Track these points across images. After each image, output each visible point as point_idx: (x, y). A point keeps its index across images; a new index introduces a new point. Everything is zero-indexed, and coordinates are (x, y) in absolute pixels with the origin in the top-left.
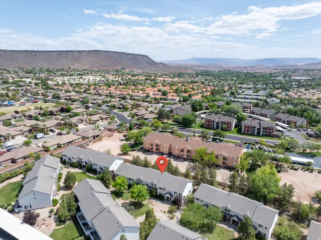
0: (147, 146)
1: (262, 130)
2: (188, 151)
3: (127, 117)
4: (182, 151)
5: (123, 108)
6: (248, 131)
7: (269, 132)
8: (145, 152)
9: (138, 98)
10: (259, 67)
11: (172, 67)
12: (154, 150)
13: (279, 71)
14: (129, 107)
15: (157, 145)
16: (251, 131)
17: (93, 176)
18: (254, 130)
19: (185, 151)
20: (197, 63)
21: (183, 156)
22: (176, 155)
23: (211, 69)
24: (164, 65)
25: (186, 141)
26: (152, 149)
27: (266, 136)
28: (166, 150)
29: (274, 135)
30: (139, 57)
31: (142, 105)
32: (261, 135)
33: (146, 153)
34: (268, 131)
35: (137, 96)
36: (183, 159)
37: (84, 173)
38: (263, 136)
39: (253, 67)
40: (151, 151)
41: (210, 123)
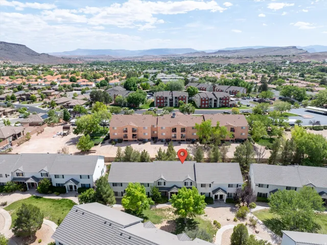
0: (116, 134)
1: (218, 101)
2: (183, 130)
3: (42, 108)
4: (174, 130)
5: (28, 99)
6: (205, 104)
7: (225, 103)
8: (116, 143)
9: (41, 87)
10: (147, 57)
11: (58, 58)
12: (130, 137)
13: (167, 59)
14: (37, 96)
15: (134, 130)
16: (208, 104)
17: (60, 198)
18: (211, 103)
19: (179, 130)
20: (85, 54)
21: (175, 137)
22: (164, 139)
23: (101, 60)
24: (48, 56)
25: (172, 117)
26: (126, 136)
27: (223, 107)
28: (148, 135)
29: (231, 105)
30: (13, 46)
31: (52, 94)
32: (218, 106)
33: (118, 144)
34: (224, 101)
35: (38, 85)
36: (177, 142)
37: (37, 197)
38: (220, 107)
39: (142, 57)
40: (125, 141)
41: (162, 101)
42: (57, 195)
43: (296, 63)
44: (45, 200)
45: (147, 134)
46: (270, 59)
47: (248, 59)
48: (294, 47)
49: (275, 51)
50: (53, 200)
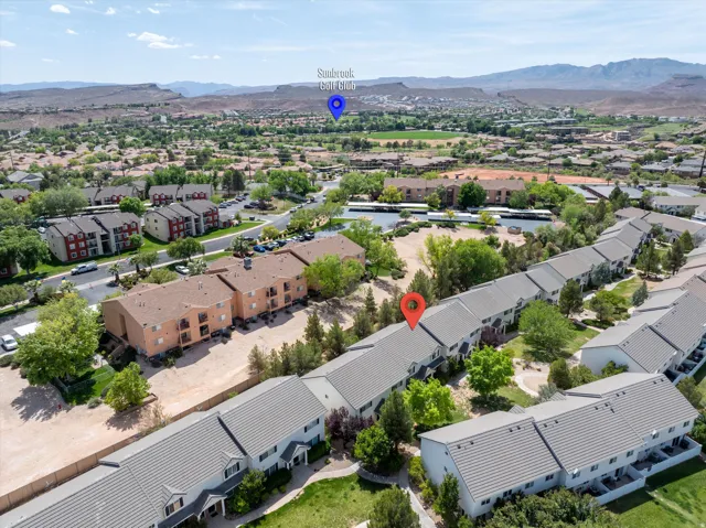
4: (272, 292)
6: (179, 231)
12: (196, 337)
15: (202, 318)
16: (183, 230)
18: (189, 226)
19: (281, 290)
26: (185, 337)
28: (226, 319)
29: (223, 224)
34: (211, 218)
40: (187, 347)
41: (83, 244)
42: (283, 493)
43: (180, 118)
44: (279, 513)
45: (223, 317)
46: (125, 114)
47: (71, 114)
48: (153, 86)
49: (115, 93)
50: (294, 503)
